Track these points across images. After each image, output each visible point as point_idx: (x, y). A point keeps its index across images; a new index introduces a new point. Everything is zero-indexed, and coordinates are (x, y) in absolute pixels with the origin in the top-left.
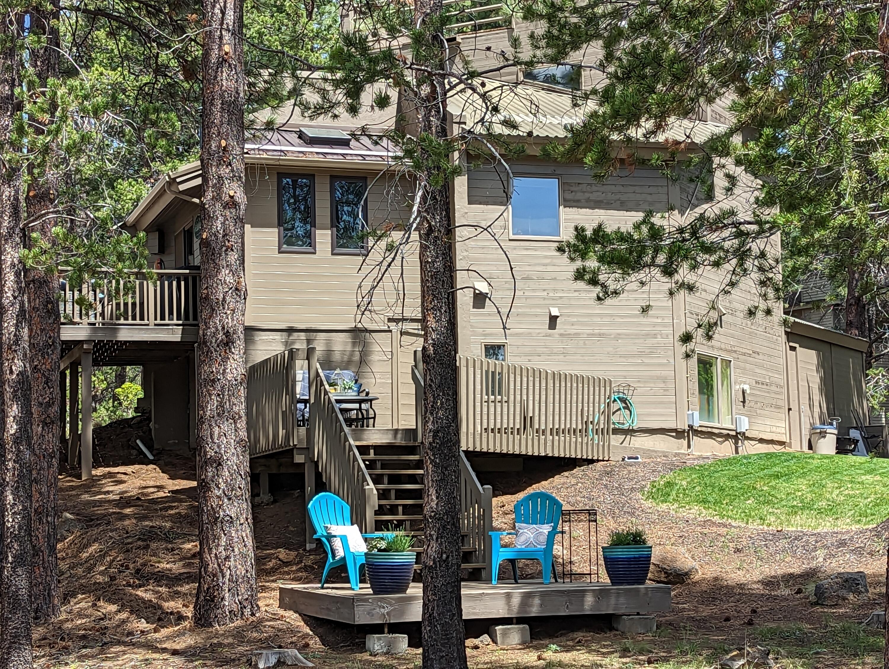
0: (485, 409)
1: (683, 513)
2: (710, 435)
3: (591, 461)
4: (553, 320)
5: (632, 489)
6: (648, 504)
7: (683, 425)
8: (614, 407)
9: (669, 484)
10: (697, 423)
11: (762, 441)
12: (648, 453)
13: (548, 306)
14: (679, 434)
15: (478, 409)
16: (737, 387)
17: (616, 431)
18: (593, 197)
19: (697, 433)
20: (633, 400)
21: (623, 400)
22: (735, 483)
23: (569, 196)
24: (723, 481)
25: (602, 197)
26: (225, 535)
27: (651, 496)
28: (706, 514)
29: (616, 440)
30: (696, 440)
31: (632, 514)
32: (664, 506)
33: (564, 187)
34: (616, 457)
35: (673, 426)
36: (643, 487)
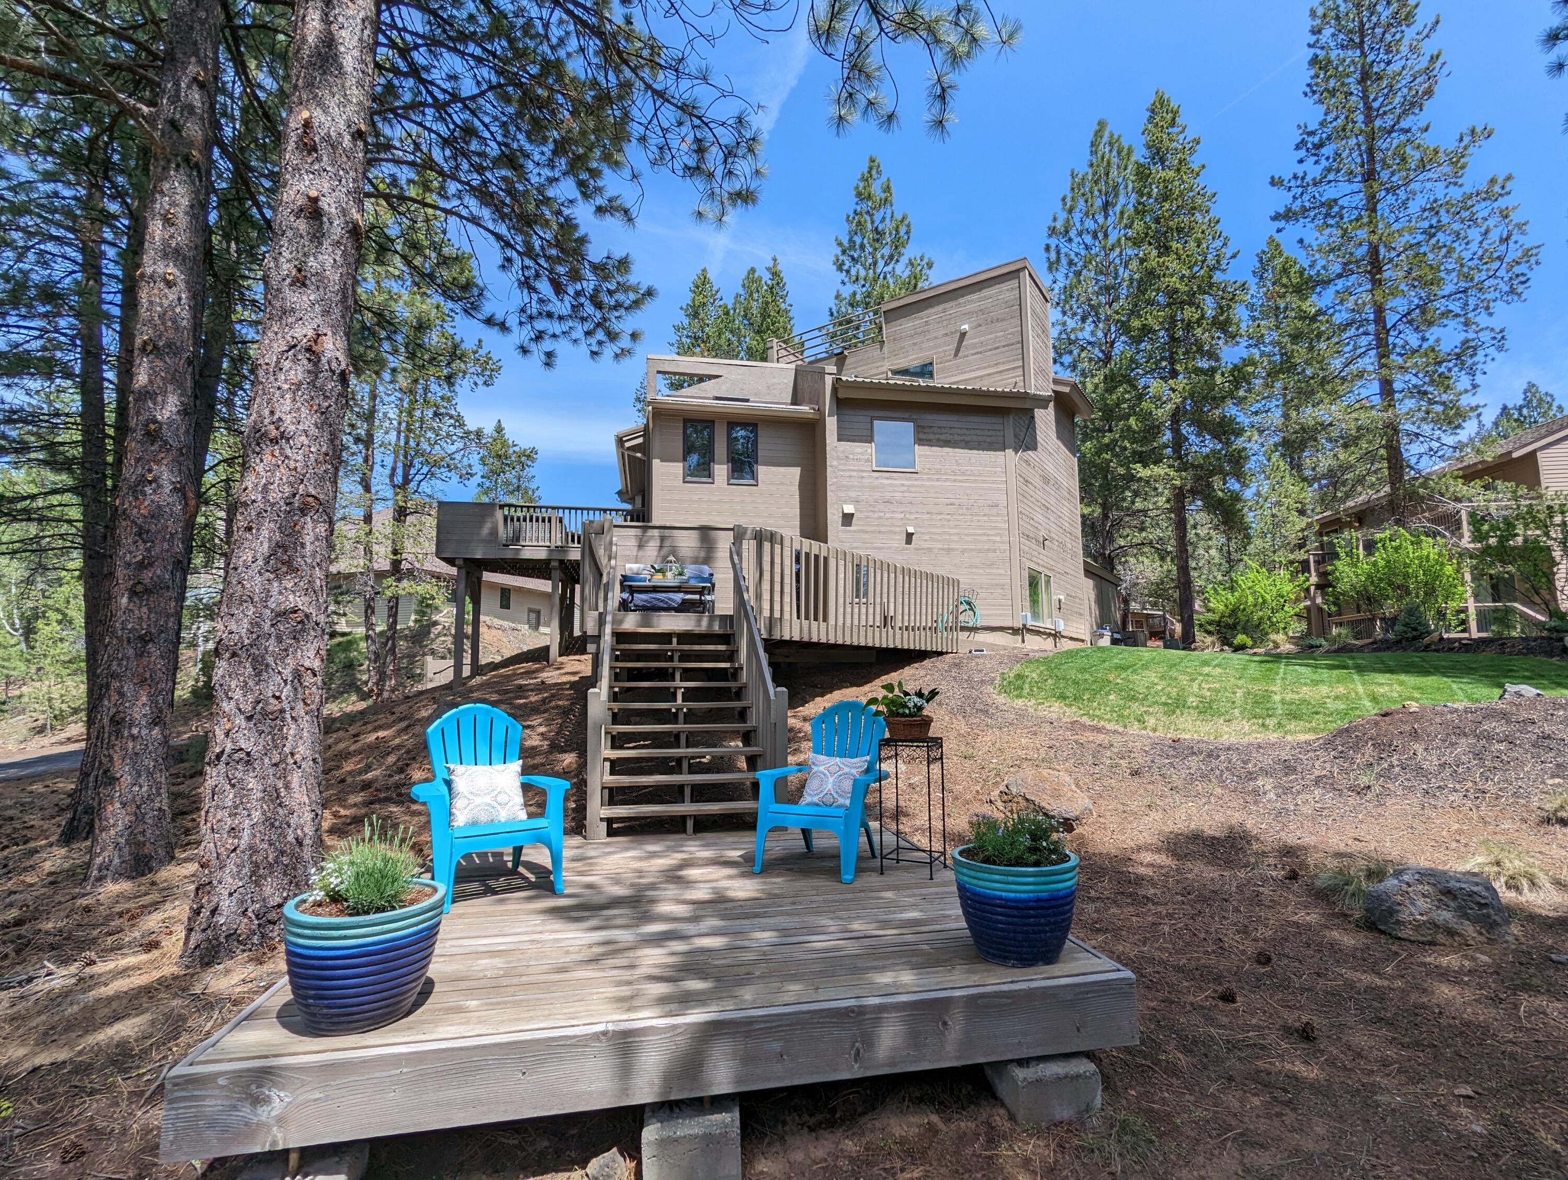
0: (849, 610)
1: (1043, 711)
2: (1038, 633)
3: (940, 654)
4: (909, 537)
5: (982, 682)
6: (1001, 699)
7: (1018, 624)
8: (962, 608)
9: (1019, 677)
10: (1030, 623)
11: (1071, 639)
12: (992, 647)
13: (905, 525)
14: (1015, 631)
15: (841, 610)
16: (1054, 597)
17: (963, 629)
18: (942, 437)
19: (1029, 631)
20: (976, 603)
21: (969, 603)
22: (1087, 676)
23: (922, 436)
24: (1073, 674)
25: (949, 437)
26: (233, 786)
27: (1004, 690)
28: (1071, 713)
29: (963, 635)
30: (1028, 637)
31: (986, 712)
32: (1019, 703)
33: (919, 429)
34: (963, 650)
35: (1009, 624)
36: (993, 680)
